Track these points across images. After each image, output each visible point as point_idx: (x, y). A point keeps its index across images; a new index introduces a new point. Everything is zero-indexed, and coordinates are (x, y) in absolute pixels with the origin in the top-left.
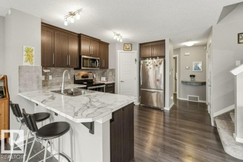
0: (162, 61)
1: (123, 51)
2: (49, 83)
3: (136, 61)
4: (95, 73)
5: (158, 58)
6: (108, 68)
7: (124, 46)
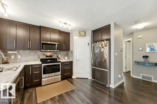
0: (107, 43)
1: (78, 37)
2: (18, 60)
3: (89, 44)
4: (60, 54)
5: (105, 41)
6: (69, 50)
7: (79, 33)
